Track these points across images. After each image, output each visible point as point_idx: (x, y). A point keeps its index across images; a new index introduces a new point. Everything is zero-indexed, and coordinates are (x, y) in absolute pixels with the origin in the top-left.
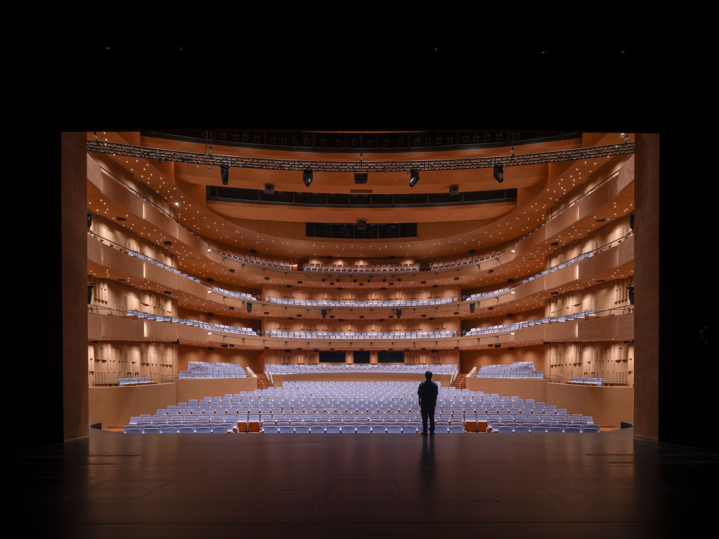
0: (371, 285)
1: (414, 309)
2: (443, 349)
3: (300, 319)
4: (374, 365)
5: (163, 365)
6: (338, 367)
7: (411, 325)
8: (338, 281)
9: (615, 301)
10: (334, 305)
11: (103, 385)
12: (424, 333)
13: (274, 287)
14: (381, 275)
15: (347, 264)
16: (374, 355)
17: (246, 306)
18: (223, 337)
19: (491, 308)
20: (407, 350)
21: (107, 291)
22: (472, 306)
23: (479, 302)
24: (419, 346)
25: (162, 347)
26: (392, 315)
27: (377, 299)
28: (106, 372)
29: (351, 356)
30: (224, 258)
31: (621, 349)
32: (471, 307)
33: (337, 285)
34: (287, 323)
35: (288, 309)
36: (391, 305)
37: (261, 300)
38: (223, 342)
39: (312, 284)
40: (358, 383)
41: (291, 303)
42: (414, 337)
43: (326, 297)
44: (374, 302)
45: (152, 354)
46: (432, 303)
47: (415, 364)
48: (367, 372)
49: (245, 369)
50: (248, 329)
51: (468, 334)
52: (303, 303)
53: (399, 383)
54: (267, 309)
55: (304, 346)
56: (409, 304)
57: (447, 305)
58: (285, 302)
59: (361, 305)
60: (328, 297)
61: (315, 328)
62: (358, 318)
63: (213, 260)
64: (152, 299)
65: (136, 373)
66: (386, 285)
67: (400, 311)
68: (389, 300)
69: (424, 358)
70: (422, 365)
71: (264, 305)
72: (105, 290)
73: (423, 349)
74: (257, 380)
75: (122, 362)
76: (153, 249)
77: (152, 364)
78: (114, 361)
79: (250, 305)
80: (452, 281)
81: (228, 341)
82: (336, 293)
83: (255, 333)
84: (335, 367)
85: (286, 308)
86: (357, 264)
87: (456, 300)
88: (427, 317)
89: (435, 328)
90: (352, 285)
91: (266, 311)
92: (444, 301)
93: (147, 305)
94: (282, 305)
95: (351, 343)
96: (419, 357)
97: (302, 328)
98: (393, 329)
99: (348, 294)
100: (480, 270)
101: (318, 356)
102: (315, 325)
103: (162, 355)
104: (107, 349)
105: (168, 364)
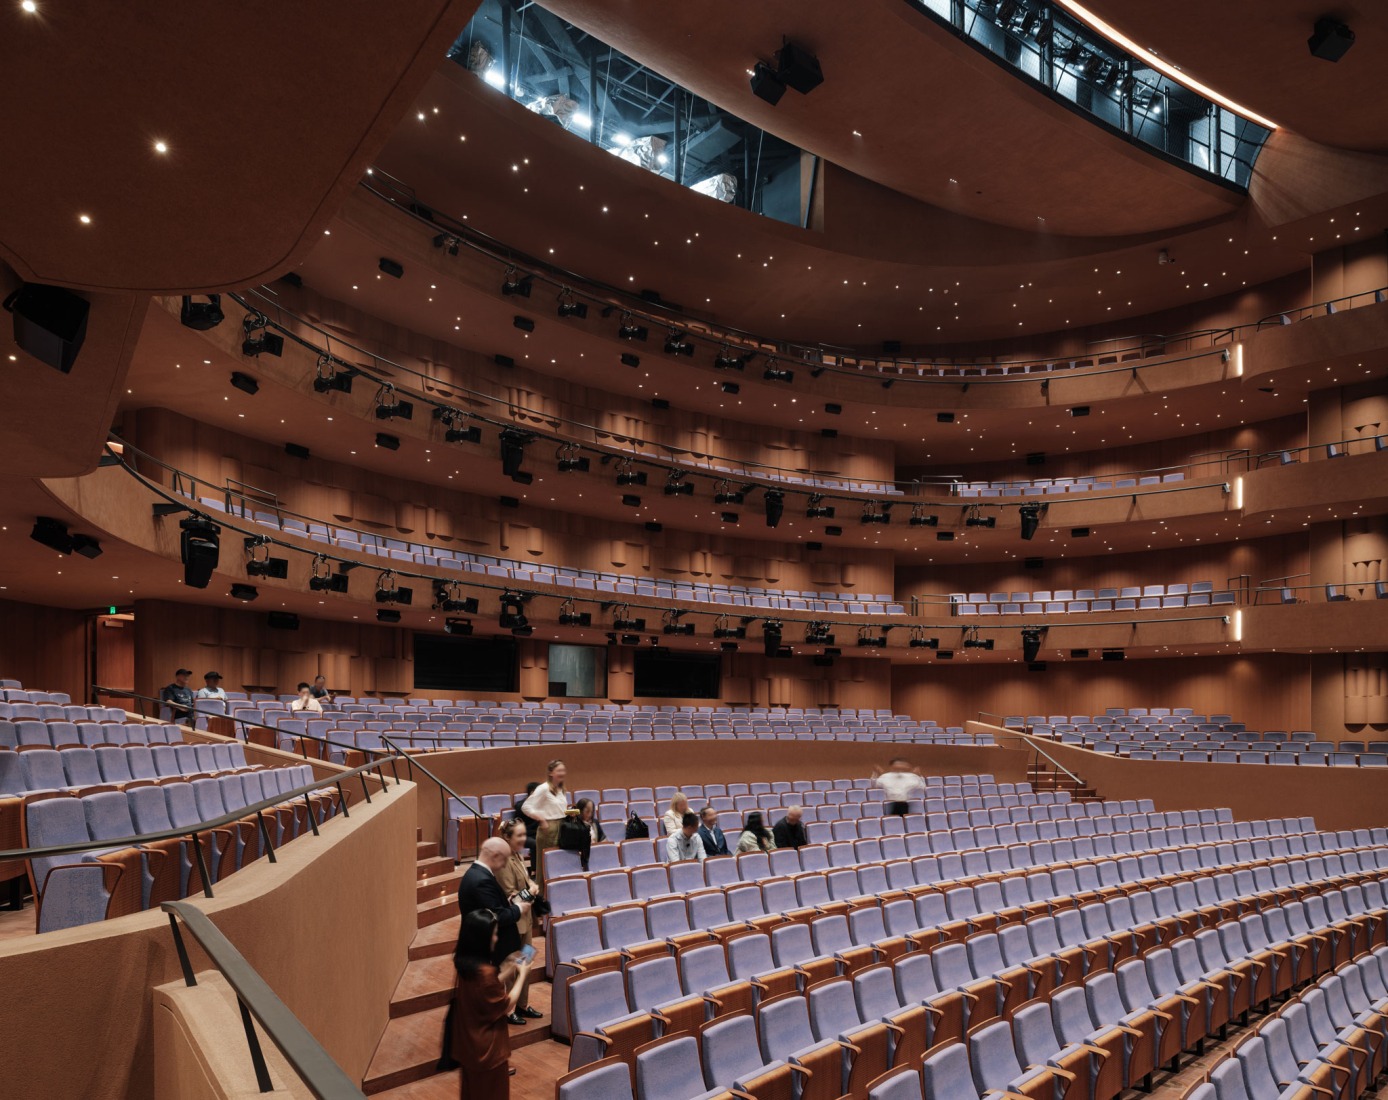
4: (622, 708)
7: (743, 560)
16: (621, 663)
22: (1030, 516)
23: (1046, 507)
32: (1025, 519)
47: (756, 705)
61: (399, 519)
62: (564, 502)
67: (780, 496)
70: (776, 712)
89: (821, 579)
96: (770, 681)
97: (343, 510)
98: (686, 567)
99: (529, 394)
100: (1048, 402)
101: (411, 657)
102: (398, 508)
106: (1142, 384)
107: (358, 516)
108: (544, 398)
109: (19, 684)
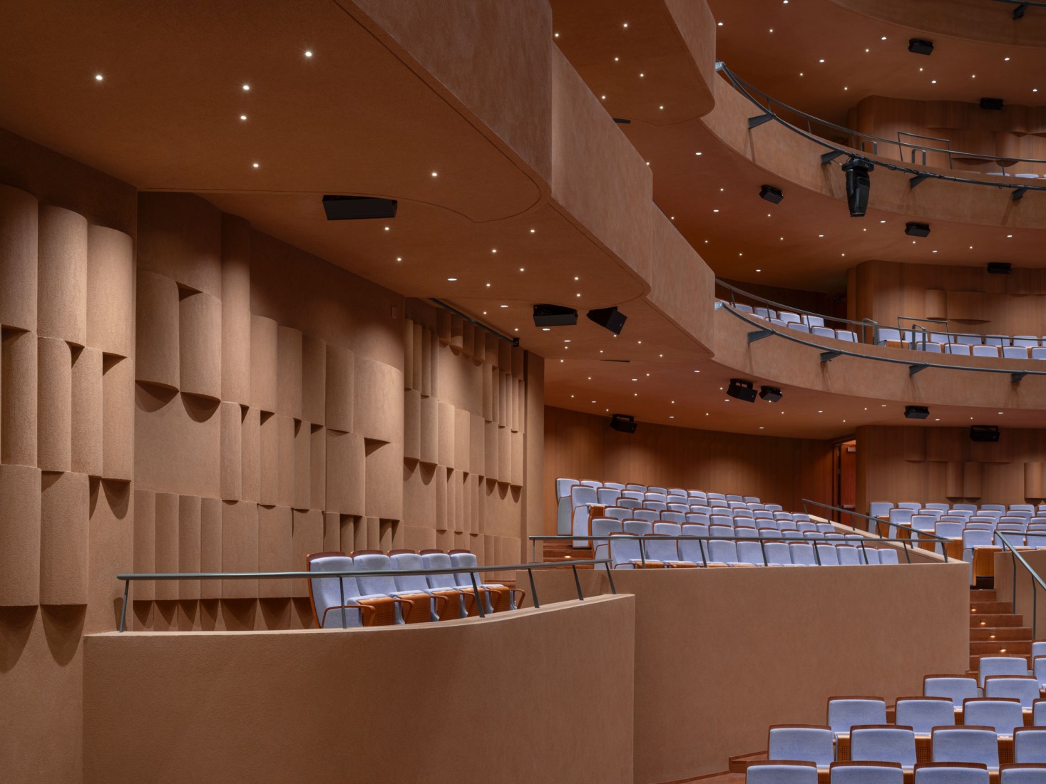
5: (491, 483)
17: (839, 179)
18: (745, 337)
28: (216, 496)
34: (975, 290)
35: (1026, 203)
38: (745, 371)
45: (448, 406)
54: (927, 203)
65: (383, 523)
71: (916, 180)
75: (315, 428)
77: (450, 471)
78: (264, 414)
79: (859, 175)
81: (765, 364)
85: (1018, 194)
91: (918, 218)
94: (1001, 182)
103: (487, 422)
104: (223, 299)
105: (509, 479)
109: (758, 500)
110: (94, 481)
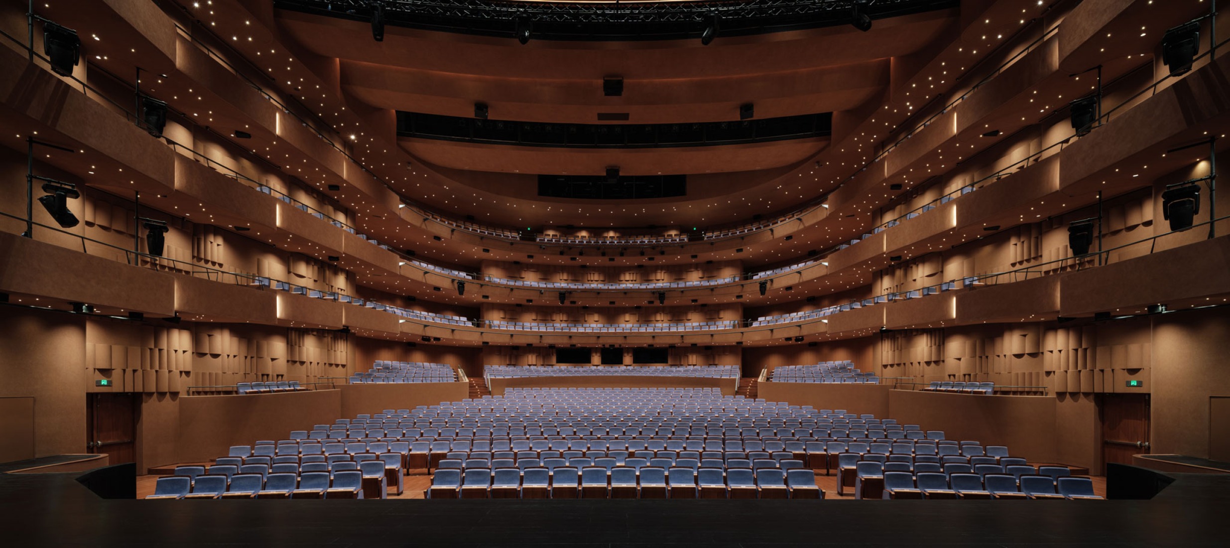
0: (625, 261)
1: (683, 291)
2: (720, 344)
3: (531, 306)
4: (628, 367)
5: (331, 365)
6: (581, 369)
7: (677, 314)
8: (581, 254)
9: (1013, 261)
10: (576, 287)
11: (212, 393)
12: (693, 324)
13: (496, 264)
14: (639, 247)
15: (592, 235)
16: (628, 353)
17: (456, 285)
18: (423, 326)
19: (789, 288)
20: (672, 347)
21: (221, 248)
22: (763, 285)
23: (772, 280)
24: (689, 341)
25: (328, 339)
26: (652, 300)
27: (632, 281)
28: (220, 372)
29: (598, 354)
30: (425, 220)
31: (1025, 336)
32: (761, 287)
33: (580, 260)
34: (514, 311)
35: (515, 292)
36: (651, 286)
37: (478, 278)
38: (424, 334)
39: (547, 259)
40: (608, 390)
41: (519, 283)
42: (681, 329)
43: (565, 277)
44: (629, 282)
45: (310, 348)
46: (705, 283)
47: (682, 365)
48: (619, 375)
49: (456, 371)
50: (461, 318)
51: (755, 324)
52: (535, 284)
53: (663, 390)
54: (486, 291)
55: (535, 341)
56: (674, 285)
57: (726, 286)
58: (512, 283)
59: (610, 287)
60: (568, 277)
61: (551, 317)
62: (607, 304)
63: (408, 220)
64: (310, 268)
65: (278, 376)
66: (644, 260)
67: (664, 294)
68: (648, 281)
69: (694, 357)
70: (692, 367)
71: (482, 286)
72: (218, 245)
73: (694, 345)
74: (468, 385)
75: (252, 357)
76: (315, 198)
77: (311, 363)
78: (235, 356)
79: (461, 285)
80: (733, 254)
81: (431, 333)
82: (578, 272)
83: (471, 323)
84: (576, 369)
85: (512, 290)
86: (606, 235)
87: (737, 279)
88: (699, 302)
89: (708, 318)
90: (599, 261)
91: (484, 294)
92: (720, 281)
93: (302, 277)
94: (506, 287)
95: (598, 337)
96: (688, 356)
97: (534, 317)
98: (654, 319)
99: (594, 274)
100: (773, 237)
101: (555, 355)
102: (551, 314)
103: (328, 350)
104: (222, 337)
105: (339, 362)
106: (803, 224)
107: (539, 318)
108: (599, 274)
110: (181, 372)
